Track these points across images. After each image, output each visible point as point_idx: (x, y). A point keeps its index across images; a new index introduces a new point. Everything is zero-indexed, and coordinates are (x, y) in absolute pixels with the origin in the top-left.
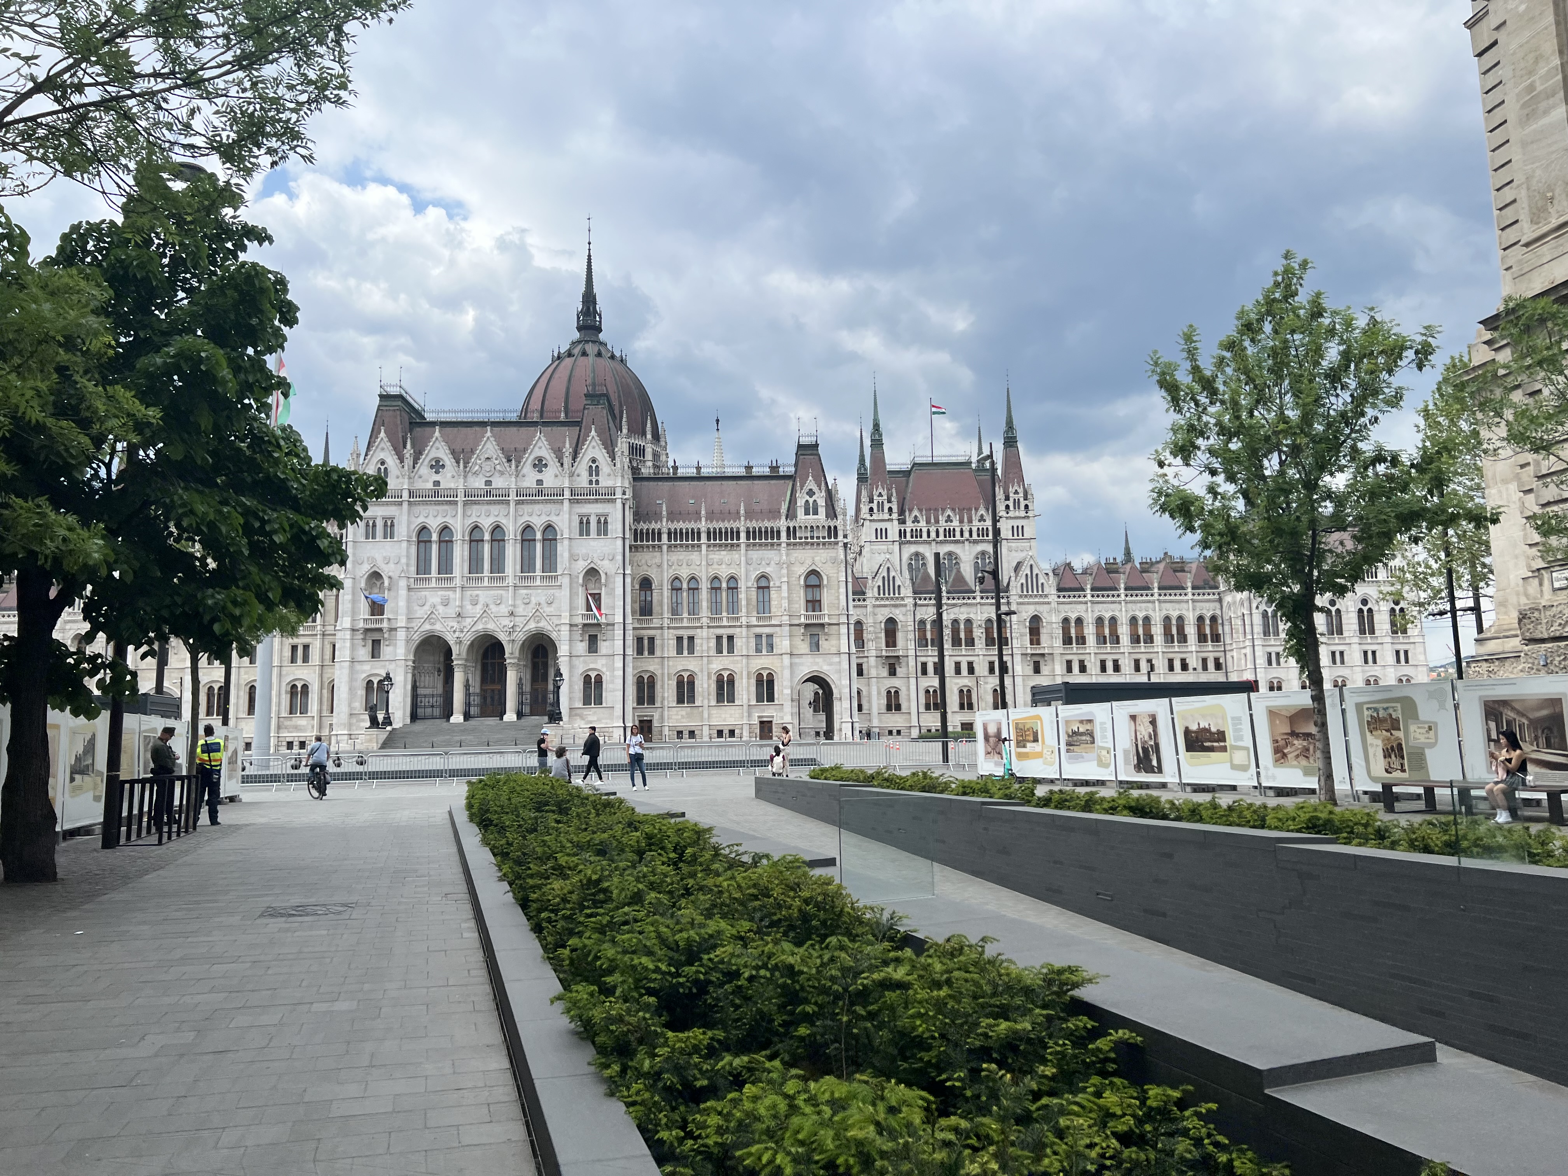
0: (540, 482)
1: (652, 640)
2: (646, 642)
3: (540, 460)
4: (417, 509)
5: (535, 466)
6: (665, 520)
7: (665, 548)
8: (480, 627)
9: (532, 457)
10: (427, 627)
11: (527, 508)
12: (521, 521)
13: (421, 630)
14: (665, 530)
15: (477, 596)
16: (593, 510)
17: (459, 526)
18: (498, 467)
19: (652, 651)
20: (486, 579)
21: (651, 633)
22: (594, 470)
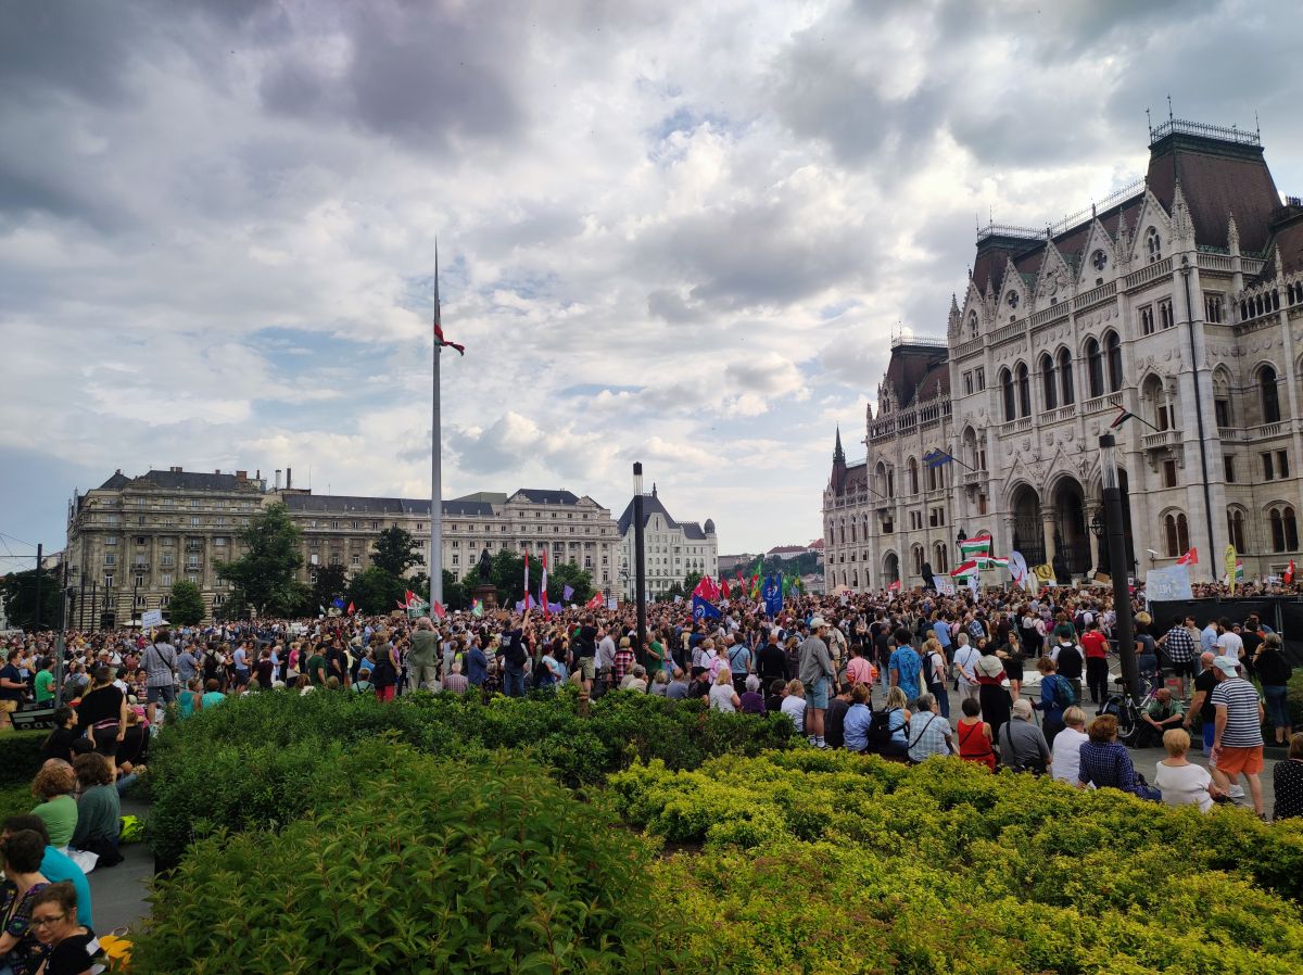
0: (1099, 281)
1: (1283, 455)
2: (1275, 459)
3: (1099, 253)
4: (997, 352)
5: (1096, 263)
6: (1280, 274)
7: (1284, 316)
8: (1057, 469)
9: (1089, 254)
10: (1015, 476)
11: (1086, 318)
12: (1082, 335)
13: (1011, 481)
14: (1282, 289)
15: (1051, 434)
16: (1151, 296)
17: (1031, 359)
18: (1059, 280)
19: (1285, 472)
20: (1058, 413)
21: (1280, 444)
22: (1154, 244)
